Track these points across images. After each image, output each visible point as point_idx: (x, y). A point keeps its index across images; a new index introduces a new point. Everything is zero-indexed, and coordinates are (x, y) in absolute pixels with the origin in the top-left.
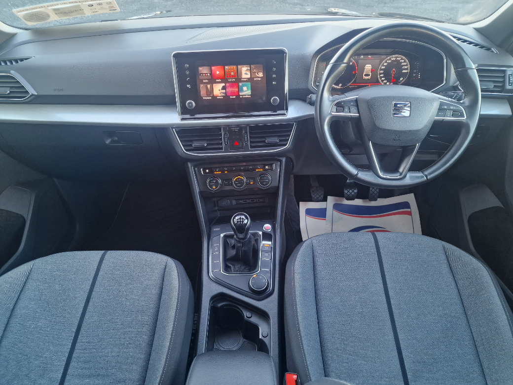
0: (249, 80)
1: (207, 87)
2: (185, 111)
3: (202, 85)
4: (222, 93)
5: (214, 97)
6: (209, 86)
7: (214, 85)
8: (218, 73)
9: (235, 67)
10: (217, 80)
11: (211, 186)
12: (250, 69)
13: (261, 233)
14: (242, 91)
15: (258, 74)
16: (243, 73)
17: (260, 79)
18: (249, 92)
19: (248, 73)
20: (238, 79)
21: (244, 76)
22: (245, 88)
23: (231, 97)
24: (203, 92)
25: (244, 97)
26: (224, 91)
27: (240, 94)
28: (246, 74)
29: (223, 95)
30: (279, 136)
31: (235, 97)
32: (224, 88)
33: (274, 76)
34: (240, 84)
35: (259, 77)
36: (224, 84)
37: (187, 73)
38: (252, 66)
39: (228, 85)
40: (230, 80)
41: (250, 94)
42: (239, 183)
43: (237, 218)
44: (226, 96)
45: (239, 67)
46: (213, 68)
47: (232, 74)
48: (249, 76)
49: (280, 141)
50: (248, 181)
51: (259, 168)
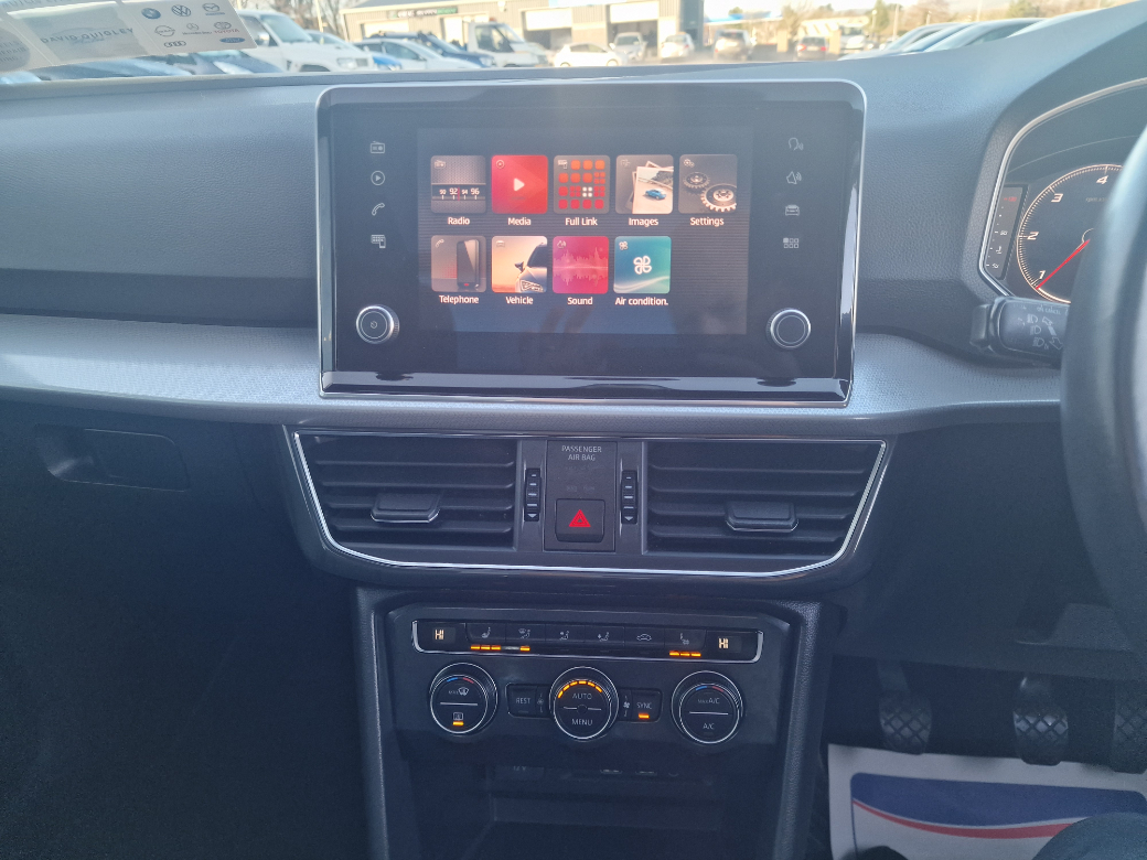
0: (672, 225)
1: (462, 253)
2: (349, 354)
3: (438, 242)
4: (531, 279)
5: (493, 299)
6: (471, 246)
7: (497, 241)
8: (518, 185)
9: (601, 162)
10: (512, 221)
11: (447, 718)
12: (676, 176)
14: (629, 273)
15: (711, 199)
16: (640, 190)
17: (718, 222)
18: (662, 283)
19: (663, 191)
20: (616, 216)
21: (641, 205)
22: (642, 264)
23: (572, 301)
24: (442, 275)
25: (636, 302)
26: (543, 271)
27: (619, 288)
28: (652, 195)
29: (534, 287)
30: (799, 503)
31: (590, 301)
32: (540, 257)
33: (793, 208)
34: (623, 244)
35: (714, 214)
36: (542, 240)
37: (378, 178)
38: (687, 162)
39: (561, 243)
40: (576, 222)
41: (666, 289)
42: (583, 713)
44: (549, 299)
45: (623, 161)
46: (499, 162)
47: (587, 192)
48: (666, 207)
49: (804, 525)
50: (627, 705)
51: (686, 642)
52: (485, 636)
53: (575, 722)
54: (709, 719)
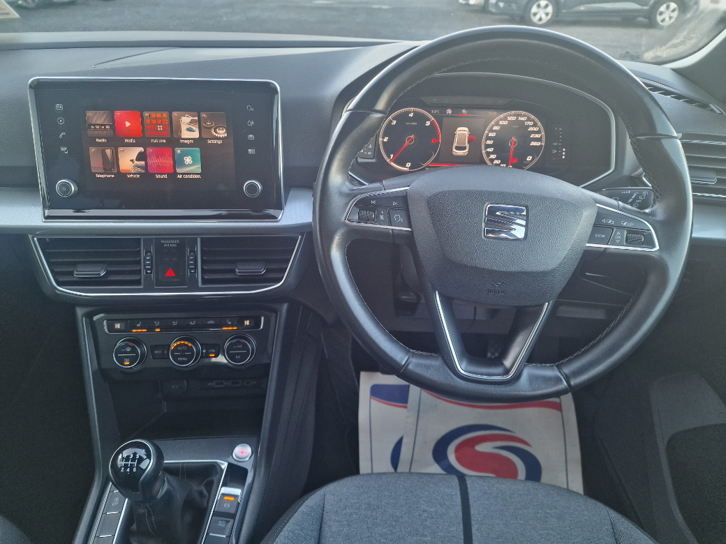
0: (196, 143)
1: (104, 155)
2: (53, 202)
3: (92, 150)
4: (138, 167)
5: (122, 176)
6: (108, 152)
7: (120, 149)
8: (128, 124)
9: (165, 114)
10: (126, 141)
11: (121, 360)
12: (199, 121)
13: (224, 466)
14: (183, 164)
15: (216, 132)
16: (184, 127)
17: (220, 142)
18: (197, 168)
19: (194, 128)
20: (174, 140)
21: (185, 134)
22: (188, 160)
23: (157, 176)
24: (96, 163)
25: (187, 177)
26: (143, 163)
27: (178, 170)
28: (190, 130)
29: (139, 170)
30: (268, 261)
31: (166, 176)
32: (141, 157)
33: (251, 136)
34: (178, 151)
35: (220, 139)
36: (141, 149)
37: (61, 121)
38: (204, 115)
39: (150, 150)
40: (156, 141)
41: (200, 171)
42: (183, 355)
43: (125, 453)
44: (147, 175)
45: (175, 114)
46: (118, 113)
47: (160, 128)
48: (196, 135)
49: (268, 271)
50: (204, 351)
51: (230, 323)
52: (138, 325)
53: (180, 359)
54: (238, 354)
